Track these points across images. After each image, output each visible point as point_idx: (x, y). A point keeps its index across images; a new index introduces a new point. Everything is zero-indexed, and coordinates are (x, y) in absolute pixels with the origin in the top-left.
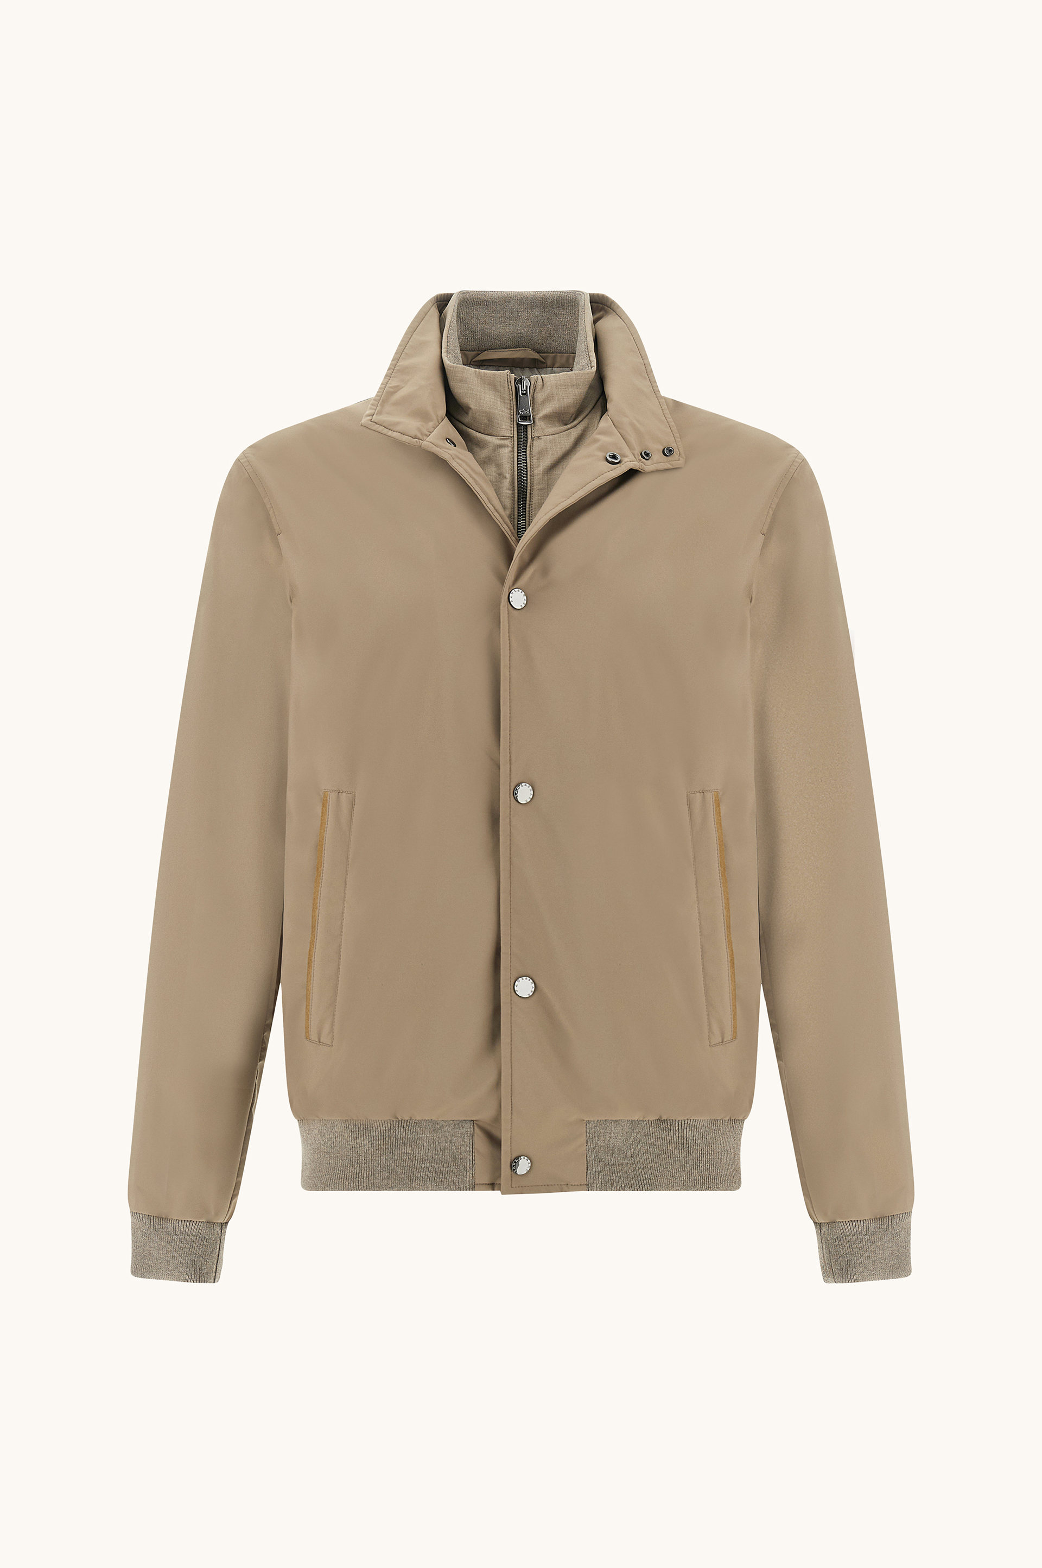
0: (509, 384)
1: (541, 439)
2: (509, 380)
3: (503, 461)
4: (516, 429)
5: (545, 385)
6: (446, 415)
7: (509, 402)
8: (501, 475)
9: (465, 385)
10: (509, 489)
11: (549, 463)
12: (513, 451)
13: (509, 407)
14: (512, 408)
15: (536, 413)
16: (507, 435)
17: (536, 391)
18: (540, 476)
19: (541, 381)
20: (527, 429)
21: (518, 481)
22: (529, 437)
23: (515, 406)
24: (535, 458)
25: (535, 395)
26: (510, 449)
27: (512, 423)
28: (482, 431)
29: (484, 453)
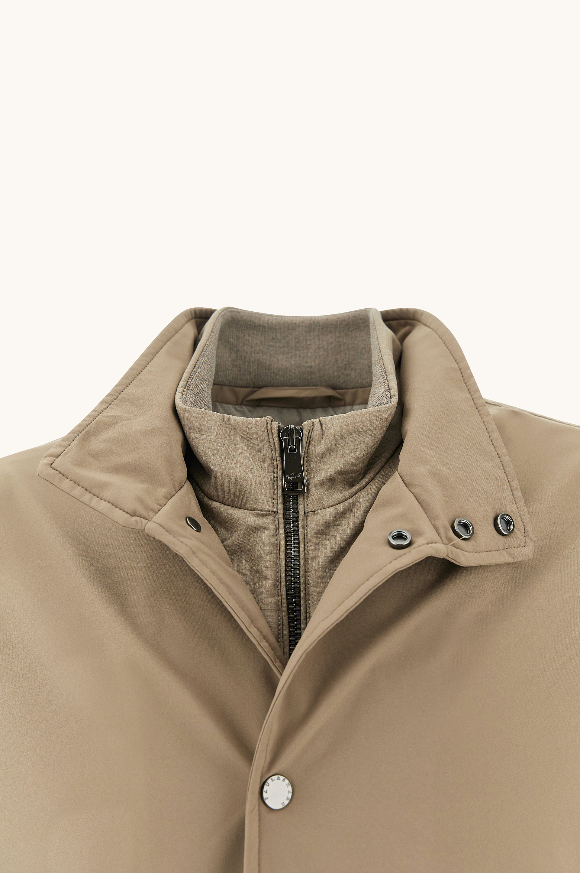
0: (270, 436)
1: (318, 514)
2: (269, 430)
3: (262, 552)
4: (281, 501)
5: (325, 435)
6: (187, 478)
7: (271, 461)
8: (258, 573)
9: (205, 436)
10: (272, 595)
11: (332, 550)
12: (277, 535)
13: (271, 469)
14: (276, 470)
15: (312, 475)
16: (267, 508)
17: (312, 443)
18: (319, 573)
19: (320, 428)
20: (297, 500)
21: (286, 581)
22: (301, 512)
23: (279, 468)
24: (311, 543)
25: (310, 450)
26: (272, 532)
27: (275, 492)
28: (230, 503)
29: (233, 539)
